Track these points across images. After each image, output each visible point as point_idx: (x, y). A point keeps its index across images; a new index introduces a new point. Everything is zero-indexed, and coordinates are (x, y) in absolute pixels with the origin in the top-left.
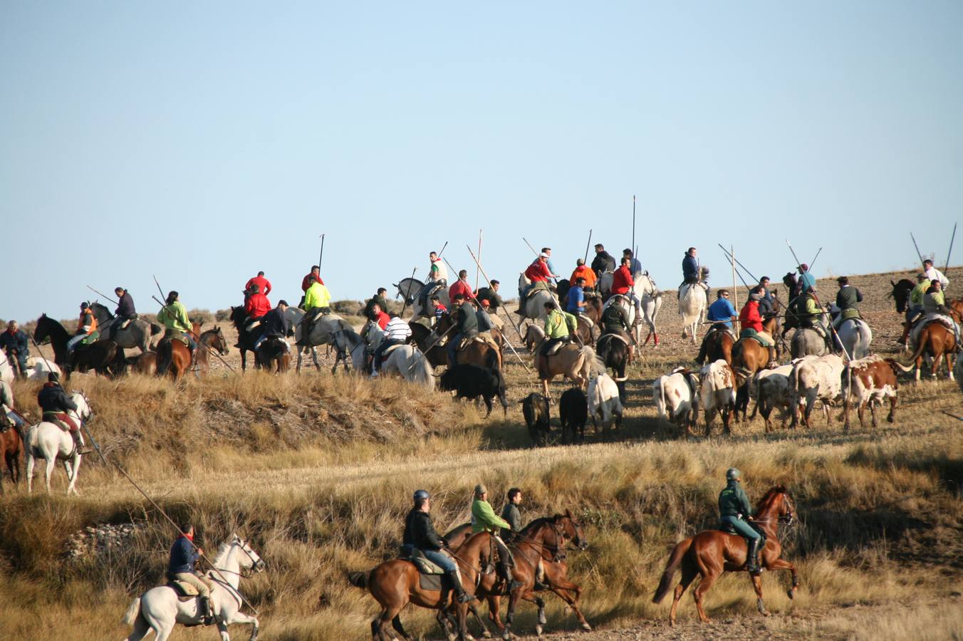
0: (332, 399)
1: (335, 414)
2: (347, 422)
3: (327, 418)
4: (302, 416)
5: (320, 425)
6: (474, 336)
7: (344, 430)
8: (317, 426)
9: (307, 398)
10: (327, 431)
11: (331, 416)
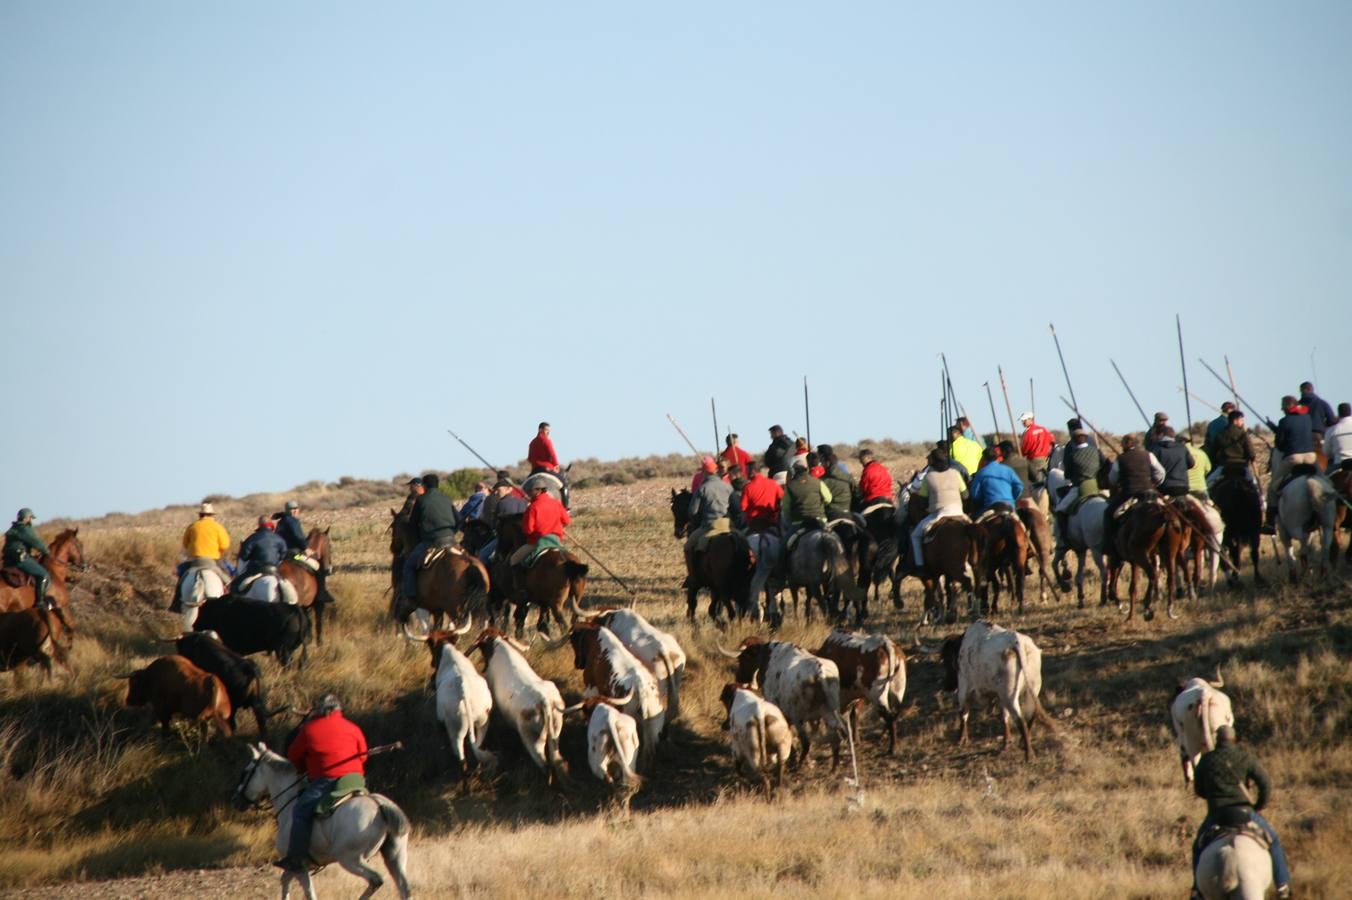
0: (149, 570)
1: (146, 589)
2: (159, 600)
3: (131, 595)
4: (97, 592)
5: (118, 605)
6: (448, 545)
7: (152, 611)
8: (115, 607)
9: (114, 568)
10: (127, 614)
11: (138, 594)
